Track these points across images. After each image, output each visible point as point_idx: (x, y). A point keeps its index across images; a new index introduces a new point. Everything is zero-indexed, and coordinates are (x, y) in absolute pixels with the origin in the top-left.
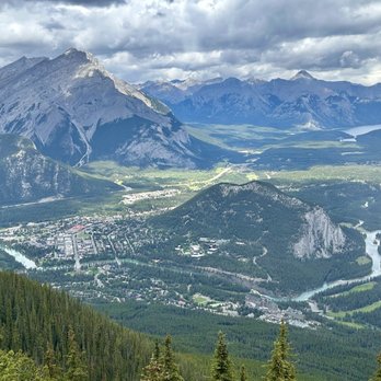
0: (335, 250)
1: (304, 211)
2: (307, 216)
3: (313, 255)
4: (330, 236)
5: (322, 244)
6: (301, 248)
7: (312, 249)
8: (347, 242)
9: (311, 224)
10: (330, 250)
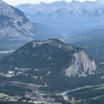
0: (90, 73)
1: (73, 52)
2: (75, 55)
3: (77, 75)
4: (88, 65)
5: (82, 69)
6: (70, 71)
7: (76, 72)
8: (97, 69)
9: (77, 59)
10: (87, 73)
